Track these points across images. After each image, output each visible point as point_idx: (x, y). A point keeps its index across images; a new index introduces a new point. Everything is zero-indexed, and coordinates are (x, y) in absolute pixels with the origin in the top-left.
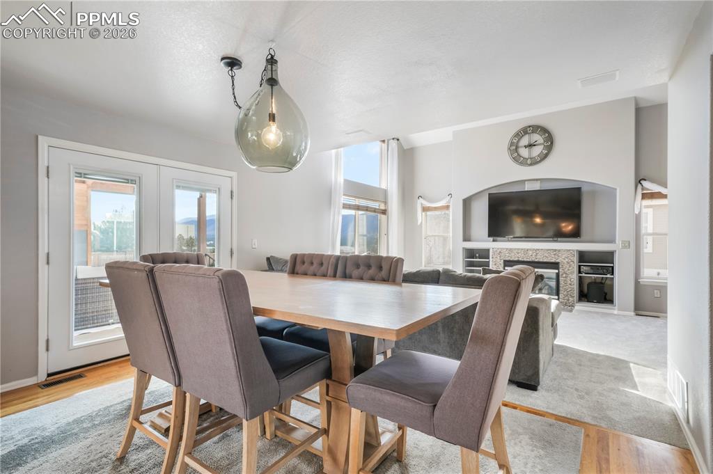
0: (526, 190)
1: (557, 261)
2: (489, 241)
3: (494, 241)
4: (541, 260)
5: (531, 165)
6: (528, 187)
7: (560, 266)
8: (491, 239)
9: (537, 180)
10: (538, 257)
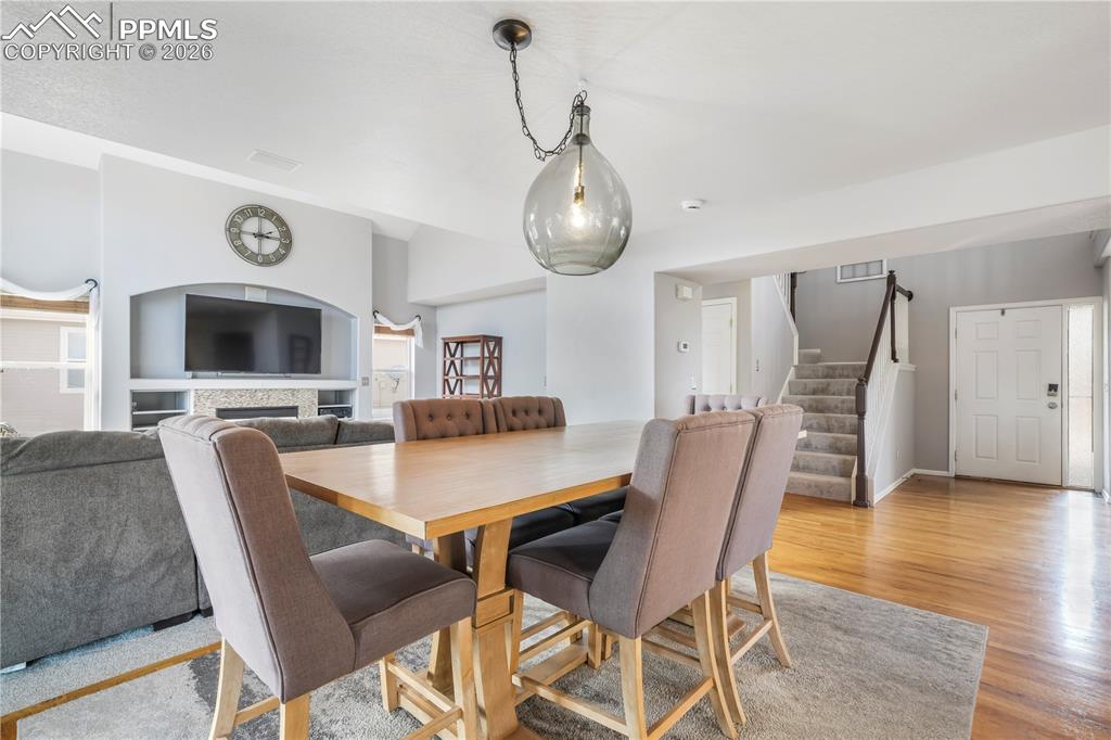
0: (246, 299)
1: (296, 404)
2: (185, 378)
3: (194, 377)
4: (275, 405)
5: (261, 264)
6: (250, 296)
7: (300, 411)
8: (190, 374)
9: (263, 288)
10: (271, 400)
